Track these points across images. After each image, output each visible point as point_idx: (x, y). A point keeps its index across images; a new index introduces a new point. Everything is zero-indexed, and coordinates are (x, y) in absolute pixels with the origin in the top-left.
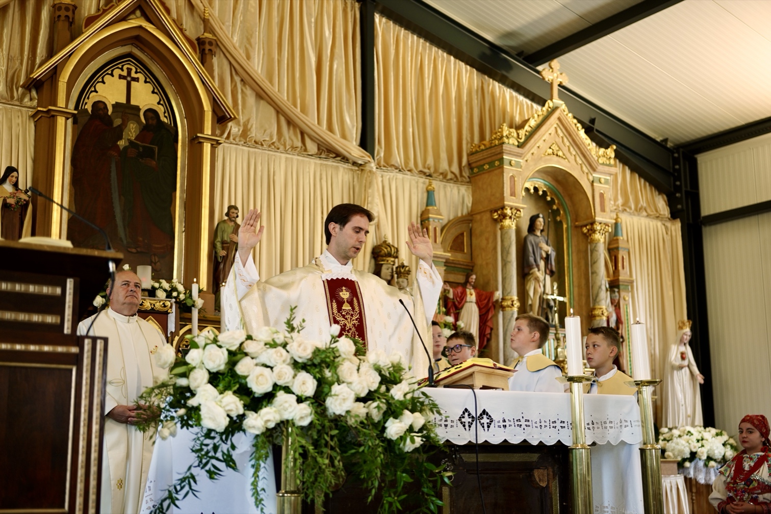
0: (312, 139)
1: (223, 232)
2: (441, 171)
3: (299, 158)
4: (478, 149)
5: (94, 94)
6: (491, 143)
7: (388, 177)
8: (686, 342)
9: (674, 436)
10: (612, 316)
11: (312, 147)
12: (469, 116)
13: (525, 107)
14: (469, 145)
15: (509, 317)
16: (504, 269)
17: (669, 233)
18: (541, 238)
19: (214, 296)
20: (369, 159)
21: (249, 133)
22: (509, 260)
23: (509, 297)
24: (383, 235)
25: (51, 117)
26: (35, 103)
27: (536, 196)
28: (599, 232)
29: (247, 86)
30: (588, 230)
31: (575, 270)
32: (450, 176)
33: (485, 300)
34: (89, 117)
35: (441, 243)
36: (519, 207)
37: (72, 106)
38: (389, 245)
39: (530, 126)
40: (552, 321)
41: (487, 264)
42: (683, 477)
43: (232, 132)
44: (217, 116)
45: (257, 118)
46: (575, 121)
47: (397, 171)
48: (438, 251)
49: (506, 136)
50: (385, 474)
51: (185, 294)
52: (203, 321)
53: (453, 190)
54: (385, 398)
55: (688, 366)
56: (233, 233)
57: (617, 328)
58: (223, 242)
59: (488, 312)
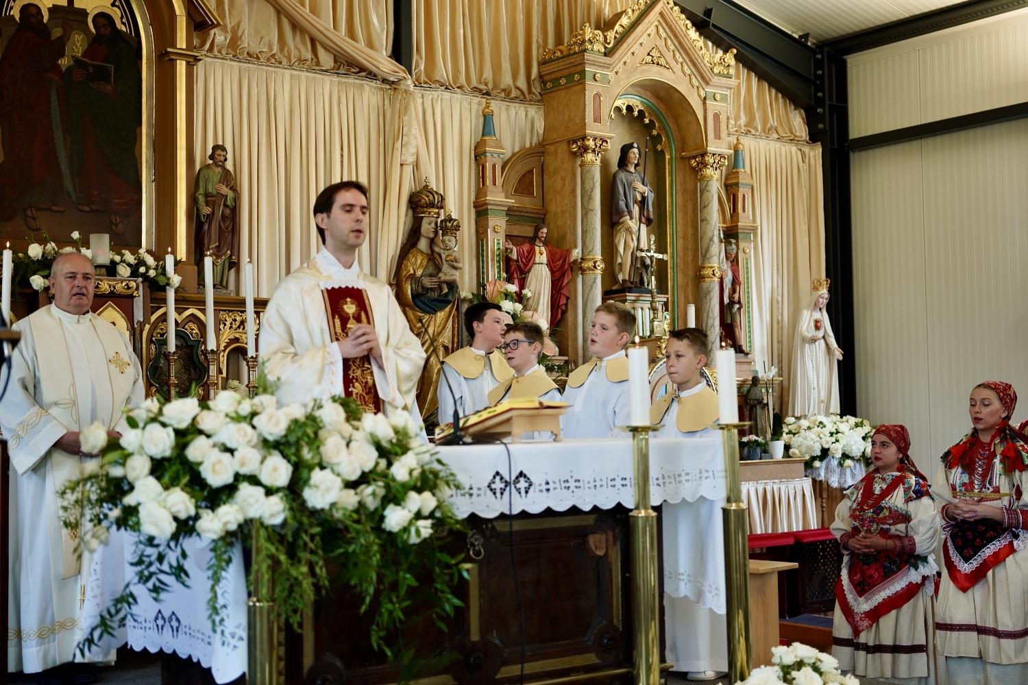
0: (327, 48)
1: (207, 181)
2: (502, 87)
3: (308, 74)
4: (552, 57)
6: (570, 49)
7: (430, 97)
8: (821, 307)
9: (803, 427)
10: (727, 275)
11: (327, 60)
12: (540, 10)
14: (541, 50)
15: (590, 283)
16: (585, 220)
17: (807, 161)
18: (635, 175)
19: (196, 267)
20: (405, 75)
21: (239, 43)
22: (591, 207)
23: (591, 257)
27: (629, 116)
28: (712, 166)
30: (698, 163)
31: (680, 216)
32: (513, 95)
33: (559, 260)
34: (17, 27)
35: (502, 186)
36: (605, 136)
38: (431, 192)
39: (621, 25)
40: (648, 285)
41: (563, 212)
42: (810, 480)
43: (216, 41)
44: (194, 22)
45: (250, 16)
46: (683, 16)
47: (444, 88)
48: (497, 196)
49: (589, 40)
50: (384, 575)
51: (156, 269)
52: (182, 303)
53: (519, 113)
54: (384, 479)
55: (824, 337)
56: (220, 182)
57: (734, 291)
58: (207, 195)
59: (563, 276)
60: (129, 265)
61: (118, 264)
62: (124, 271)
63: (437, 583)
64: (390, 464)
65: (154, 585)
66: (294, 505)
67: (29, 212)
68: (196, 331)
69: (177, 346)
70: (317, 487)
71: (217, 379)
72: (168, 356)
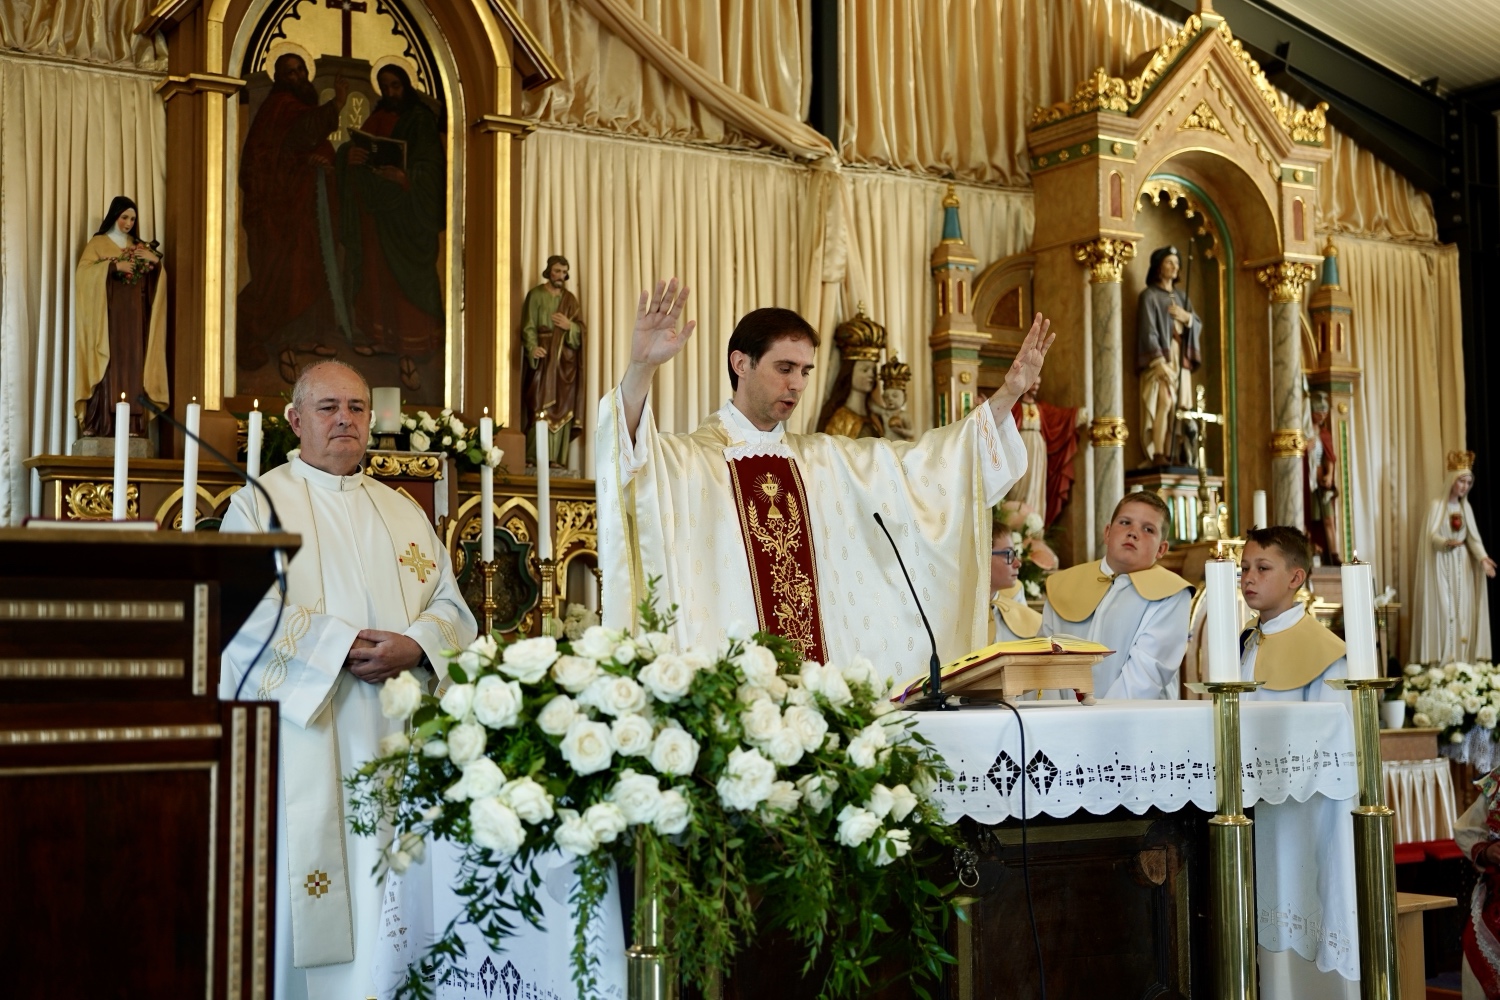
0: (714, 112)
1: (540, 309)
2: (972, 165)
3: (687, 151)
4: (1048, 119)
5: (278, 40)
6: (1074, 108)
7: (866, 182)
8: (1461, 494)
9: (1434, 681)
10: (1314, 447)
11: (713, 129)
12: (1029, 50)
13: (1145, 25)
14: (1030, 110)
15: (1106, 459)
16: (1098, 363)
17: (1435, 272)
18: (1172, 295)
19: (524, 437)
20: (827, 150)
21: (587, 105)
22: (1107, 345)
23: (1107, 420)
24: (857, 303)
25: (196, 94)
26: (164, 63)
27: (1164, 209)
28: (1292, 282)
29: (582, 10)
30: (1270, 277)
31: (1241, 357)
32: (988, 177)
33: (1059, 424)
34: (270, 88)
35: (973, 313)
36: (1128, 237)
37: (235, 68)
38: (868, 323)
39: (1153, 71)
40: (1194, 461)
41: (1064, 352)
42: (1447, 763)
43: (553, 104)
44: (523, 76)
45: (601, 72)
46: (1246, 55)
47: (884, 168)
48: (965, 330)
49: (1105, 93)
50: (838, 915)
51: (466, 439)
52: (504, 487)
53: (997, 204)
54: (836, 765)
55: (1465, 542)
56: (558, 311)
57: (1324, 470)
58: (540, 330)
59: (1064, 448)
60: (428, 433)
61: (413, 432)
62: (421, 442)
63: (917, 927)
64: (844, 742)
65: (491, 924)
66: (703, 804)
67: (285, 357)
68: (523, 530)
69: (495, 553)
70: (739, 778)
71: (553, 602)
72: (483, 567)
